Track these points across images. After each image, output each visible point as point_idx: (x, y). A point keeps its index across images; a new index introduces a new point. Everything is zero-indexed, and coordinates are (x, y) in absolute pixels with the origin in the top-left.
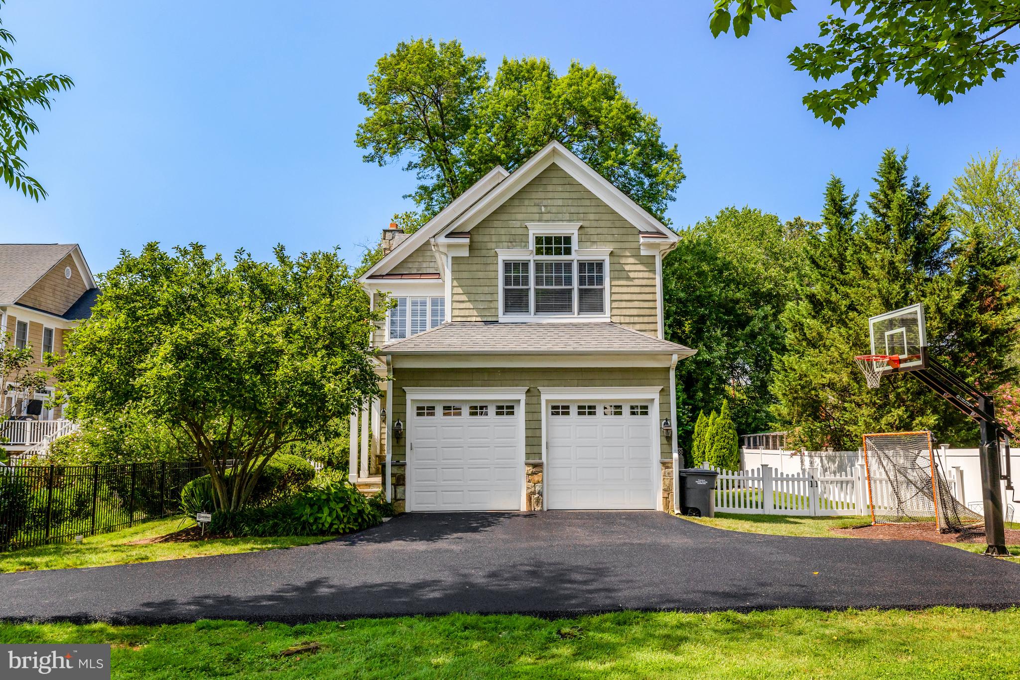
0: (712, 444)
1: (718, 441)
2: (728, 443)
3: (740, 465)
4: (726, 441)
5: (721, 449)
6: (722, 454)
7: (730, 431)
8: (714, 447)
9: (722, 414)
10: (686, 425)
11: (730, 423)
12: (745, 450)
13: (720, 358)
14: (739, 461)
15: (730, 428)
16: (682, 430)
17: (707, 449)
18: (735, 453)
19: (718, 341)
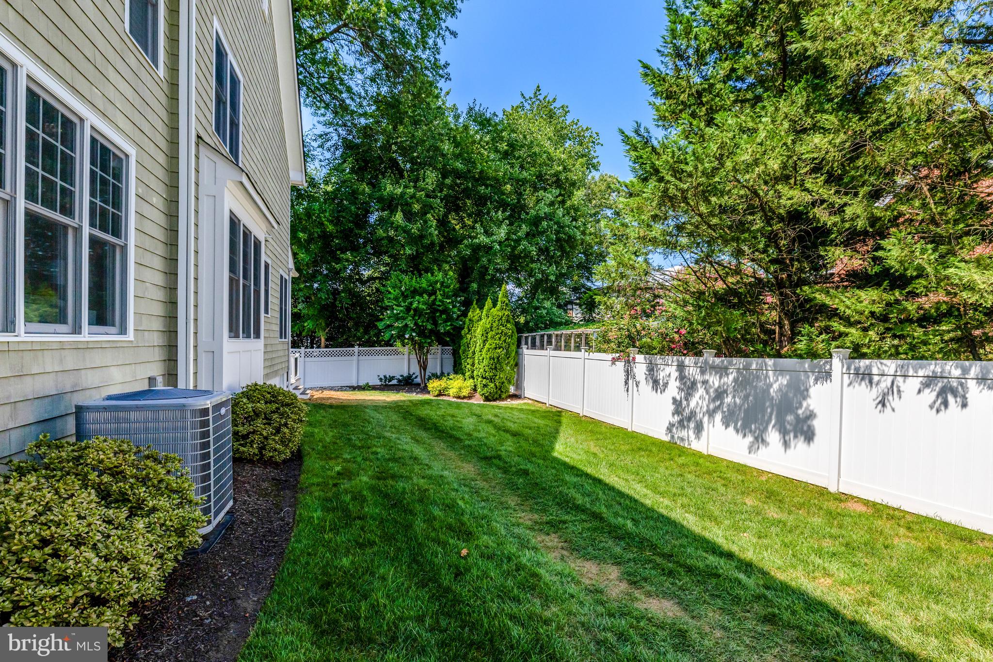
0: (485, 342)
1: (492, 338)
2: (505, 341)
3: (518, 370)
4: (503, 338)
5: (496, 348)
6: (496, 355)
7: (509, 325)
8: (487, 346)
9: (499, 303)
10: (457, 319)
11: (508, 316)
12: (526, 351)
13: (500, 243)
14: (517, 365)
15: (508, 321)
16: (451, 325)
17: (478, 349)
18: (513, 354)
19: (499, 224)
